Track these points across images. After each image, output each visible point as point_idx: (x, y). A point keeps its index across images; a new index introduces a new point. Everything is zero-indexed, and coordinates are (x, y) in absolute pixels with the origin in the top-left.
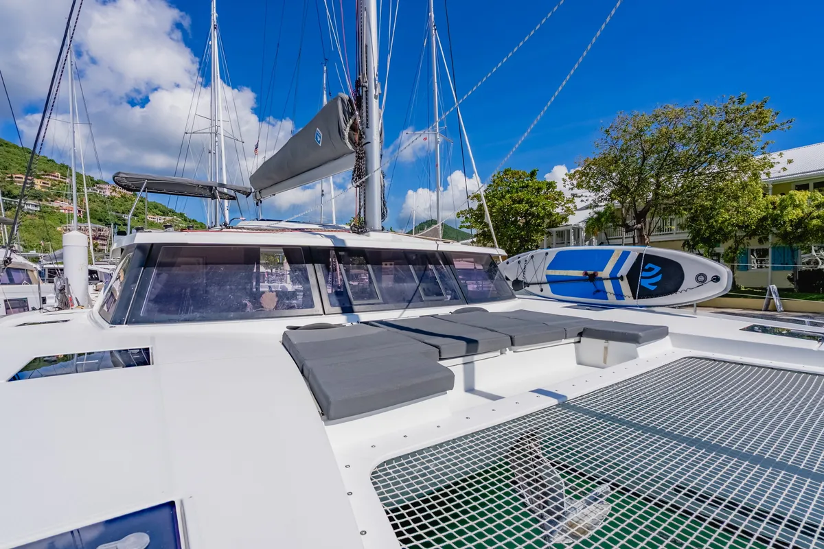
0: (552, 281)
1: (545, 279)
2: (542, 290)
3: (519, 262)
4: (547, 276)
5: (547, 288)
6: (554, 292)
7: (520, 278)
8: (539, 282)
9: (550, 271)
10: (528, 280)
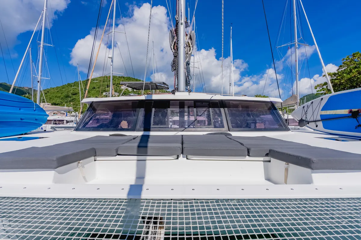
0: (324, 119)
1: (319, 118)
2: (317, 126)
3: (304, 107)
4: (321, 115)
5: (320, 124)
6: (325, 127)
7: (304, 118)
8: (315, 120)
9: (323, 111)
10: (308, 119)
